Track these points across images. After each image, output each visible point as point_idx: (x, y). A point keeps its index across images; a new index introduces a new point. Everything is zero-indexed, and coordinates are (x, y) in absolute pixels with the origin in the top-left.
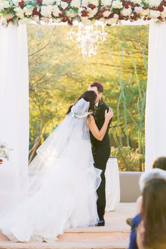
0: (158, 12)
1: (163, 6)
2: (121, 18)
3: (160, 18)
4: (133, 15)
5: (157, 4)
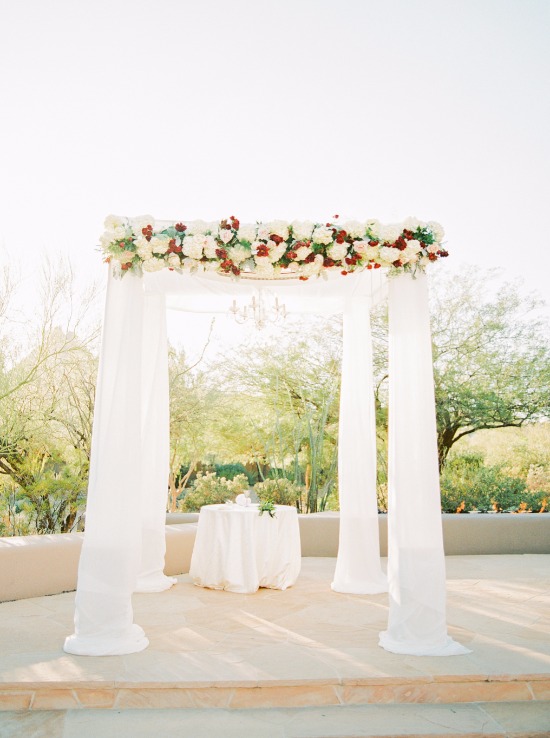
0: (396, 250)
1: (406, 240)
2: (328, 262)
3: (397, 263)
4: (349, 256)
5: (394, 237)
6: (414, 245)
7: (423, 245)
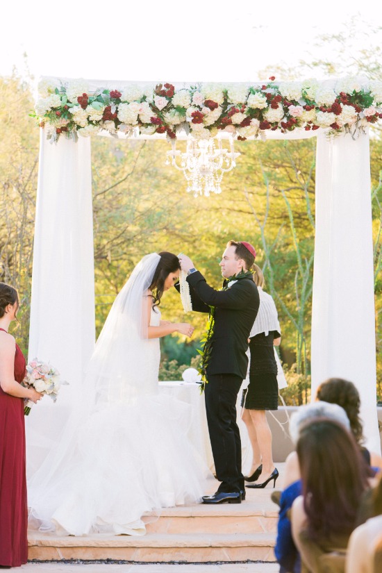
0: (332, 115)
1: (341, 104)
2: (265, 125)
3: (334, 126)
4: (285, 121)
5: (330, 101)
6: (348, 111)
7: (358, 110)
